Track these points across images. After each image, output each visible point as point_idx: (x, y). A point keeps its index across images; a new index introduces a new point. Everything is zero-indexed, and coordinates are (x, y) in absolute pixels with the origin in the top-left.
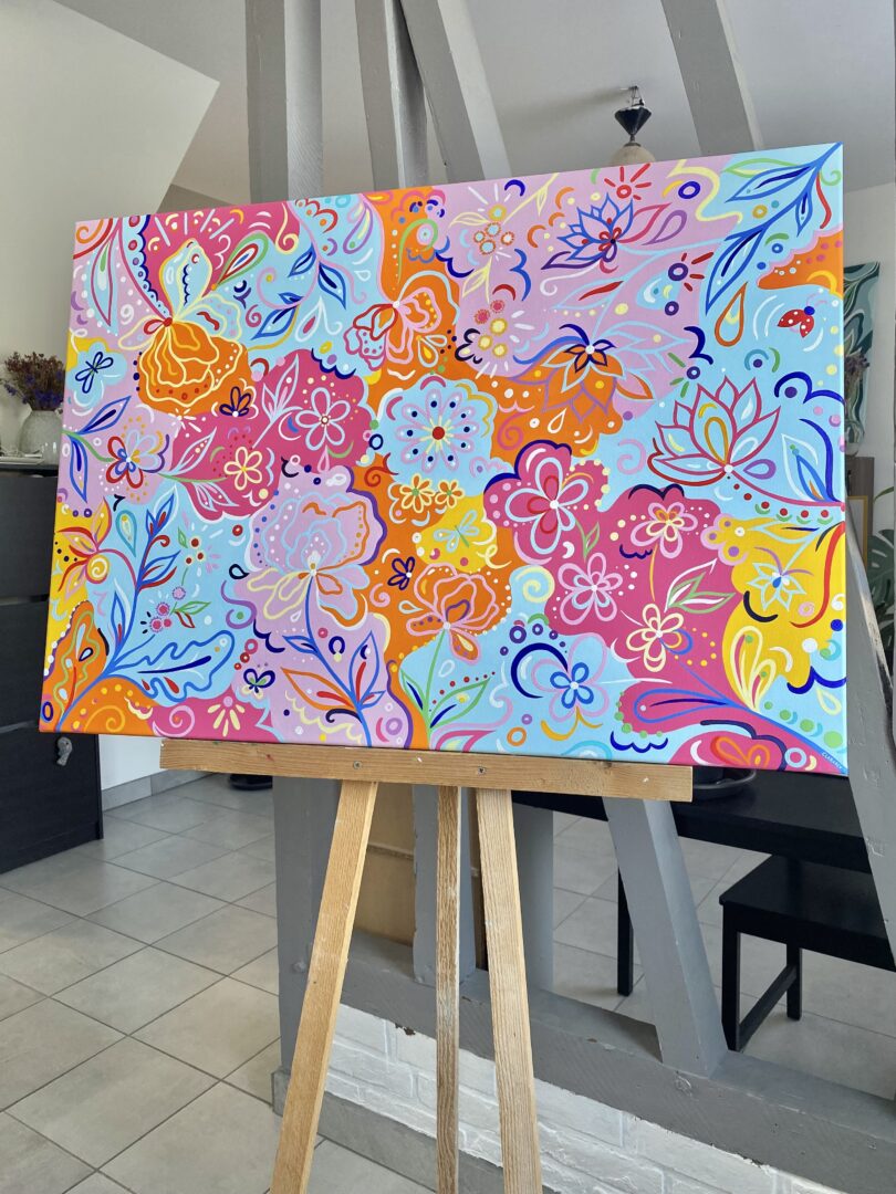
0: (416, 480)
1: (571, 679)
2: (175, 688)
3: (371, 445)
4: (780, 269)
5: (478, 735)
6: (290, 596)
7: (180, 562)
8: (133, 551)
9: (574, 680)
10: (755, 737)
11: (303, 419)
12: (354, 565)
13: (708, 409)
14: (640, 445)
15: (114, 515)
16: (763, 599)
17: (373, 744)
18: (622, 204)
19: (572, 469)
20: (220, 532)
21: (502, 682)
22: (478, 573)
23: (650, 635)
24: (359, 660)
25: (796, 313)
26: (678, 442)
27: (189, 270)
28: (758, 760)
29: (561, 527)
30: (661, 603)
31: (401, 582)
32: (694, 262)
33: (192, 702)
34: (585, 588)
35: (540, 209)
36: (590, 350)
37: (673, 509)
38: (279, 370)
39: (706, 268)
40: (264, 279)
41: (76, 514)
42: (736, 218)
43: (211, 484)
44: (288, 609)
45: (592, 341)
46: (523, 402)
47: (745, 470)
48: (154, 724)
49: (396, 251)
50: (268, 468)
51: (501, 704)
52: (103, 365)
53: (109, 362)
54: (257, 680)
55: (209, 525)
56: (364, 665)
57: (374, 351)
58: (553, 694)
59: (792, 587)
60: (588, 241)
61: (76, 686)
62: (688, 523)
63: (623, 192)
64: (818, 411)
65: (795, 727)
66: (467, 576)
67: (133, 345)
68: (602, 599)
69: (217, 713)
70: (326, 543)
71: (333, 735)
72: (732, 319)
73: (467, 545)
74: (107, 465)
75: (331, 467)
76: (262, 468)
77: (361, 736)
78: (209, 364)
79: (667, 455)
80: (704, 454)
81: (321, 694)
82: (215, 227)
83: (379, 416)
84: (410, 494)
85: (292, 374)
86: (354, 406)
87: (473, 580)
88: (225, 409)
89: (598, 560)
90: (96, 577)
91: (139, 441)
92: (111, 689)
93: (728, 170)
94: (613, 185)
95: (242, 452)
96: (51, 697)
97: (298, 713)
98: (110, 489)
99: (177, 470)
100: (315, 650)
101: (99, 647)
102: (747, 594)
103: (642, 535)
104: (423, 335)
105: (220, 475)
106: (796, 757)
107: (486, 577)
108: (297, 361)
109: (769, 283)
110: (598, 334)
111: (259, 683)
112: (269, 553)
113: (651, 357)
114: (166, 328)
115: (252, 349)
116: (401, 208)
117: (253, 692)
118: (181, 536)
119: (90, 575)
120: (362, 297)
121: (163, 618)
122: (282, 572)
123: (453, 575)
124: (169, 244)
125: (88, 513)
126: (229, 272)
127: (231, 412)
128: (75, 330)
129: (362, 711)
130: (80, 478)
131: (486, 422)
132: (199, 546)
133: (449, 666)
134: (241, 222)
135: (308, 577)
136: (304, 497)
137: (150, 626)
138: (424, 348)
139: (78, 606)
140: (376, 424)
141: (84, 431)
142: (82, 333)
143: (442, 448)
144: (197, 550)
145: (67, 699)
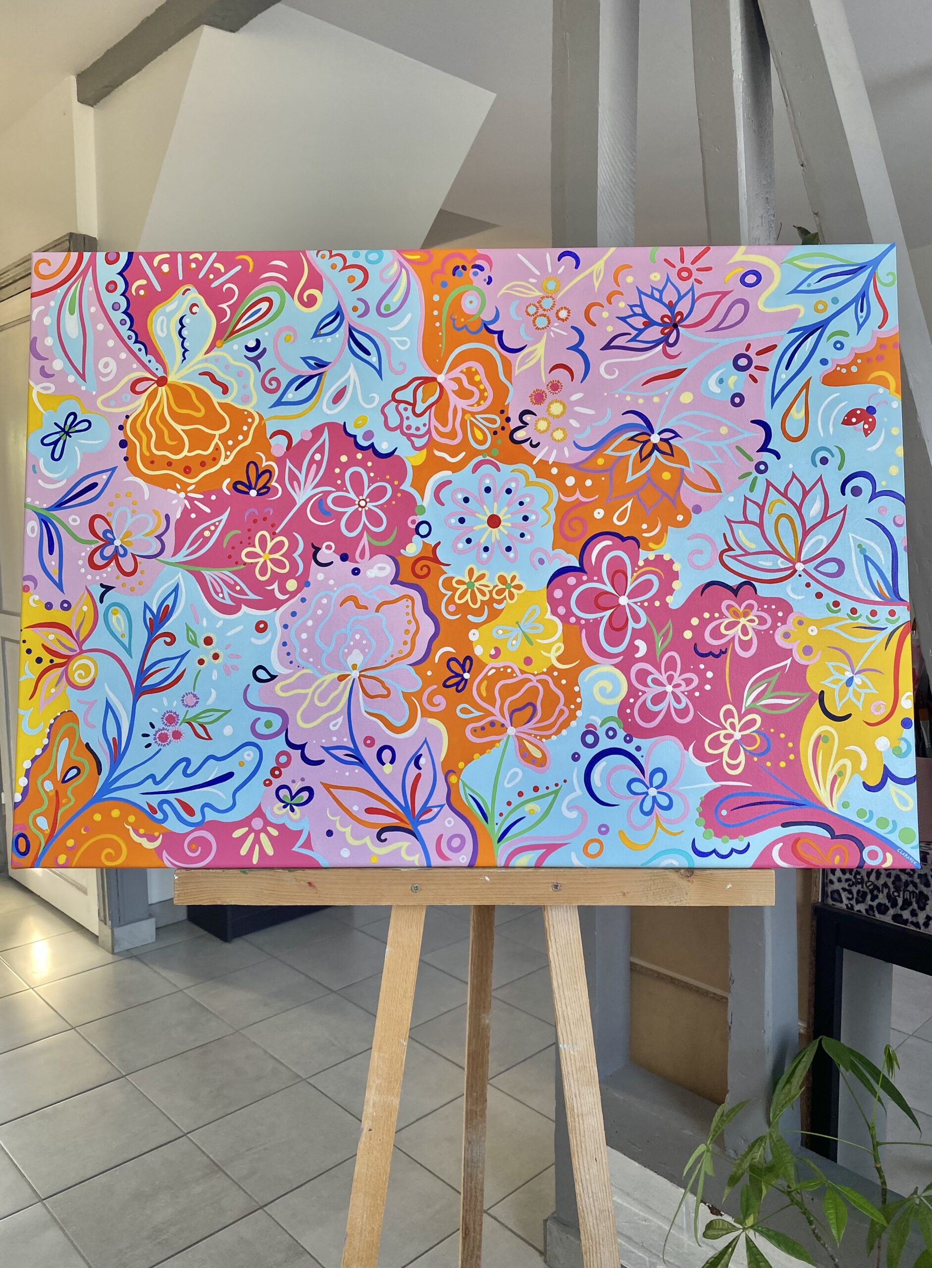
0: (471, 572)
1: (649, 786)
2: (190, 811)
3: (418, 533)
4: (842, 366)
5: (551, 848)
6: (329, 701)
7: (191, 664)
8: (129, 651)
9: (651, 786)
10: (833, 836)
11: (338, 501)
12: (403, 665)
13: (778, 506)
14: (711, 540)
15: (101, 608)
16: (837, 698)
17: (433, 864)
18: (684, 287)
19: (641, 563)
20: (240, 628)
21: (575, 790)
22: (543, 673)
23: (728, 736)
24: (413, 771)
25: (858, 412)
26: (748, 537)
27: (186, 321)
28: (838, 859)
29: (631, 624)
30: (738, 704)
31: (457, 684)
32: (758, 353)
33: (212, 826)
34: (660, 689)
35: (597, 285)
36: (655, 439)
37: (747, 607)
38: (304, 446)
39: (771, 359)
40: (284, 334)
41: (49, 606)
42: (797, 311)
43: (226, 573)
44: (325, 716)
45: (657, 429)
47: (816, 568)
48: (165, 854)
49: (439, 318)
50: (296, 555)
51: (574, 815)
52: (77, 428)
53: (86, 425)
54: (292, 798)
55: (224, 620)
56: (418, 776)
57: (418, 429)
58: (631, 801)
59: (864, 685)
60: (649, 323)
61: (60, 812)
62: (762, 621)
63: (684, 274)
64: (882, 510)
65: (872, 825)
66: (531, 677)
67: (116, 406)
68: (678, 701)
69: (244, 837)
70: (368, 640)
71: (388, 855)
72: (798, 414)
73: (531, 643)
74: (89, 549)
75: (371, 557)
76: (288, 555)
77: (417, 856)
78: (217, 433)
79: (738, 552)
80: (775, 551)
81: (369, 811)
82: (218, 274)
83: (427, 500)
84: (465, 587)
85: (321, 450)
86: (396, 489)
87: (538, 681)
88: (240, 487)
89: (672, 658)
90: (80, 682)
91: (130, 521)
92: (106, 815)
93: (788, 262)
94: (674, 267)
95: (263, 537)
96: (26, 827)
97: (344, 834)
98: (94, 577)
99: (181, 557)
100: (361, 762)
101: (88, 766)
102: (822, 692)
103: (715, 633)
104: (473, 414)
105: (237, 563)
106: (873, 855)
107: (552, 677)
108: (326, 435)
109: (831, 380)
110: (664, 421)
111: (295, 801)
112: (301, 652)
113: (718, 449)
114: (160, 388)
115: (269, 419)
116: (442, 271)
117: (287, 811)
118: (190, 633)
119: (72, 680)
120: (401, 368)
121: (171, 729)
122: (317, 674)
123: (517, 676)
124: (159, 289)
125: (66, 605)
126: (237, 328)
127: (246, 490)
128: (37, 384)
129: (418, 828)
130: (53, 563)
131: (546, 511)
132: (213, 645)
133: (515, 775)
134: (250, 271)
135: (350, 679)
136: (342, 588)
137: (155, 739)
138: (475, 428)
139: (58, 716)
140: (423, 508)
141: (57, 507)
142: (48, 388)
143: (498, 538)
144: (211, 649)
145: (47, 828)
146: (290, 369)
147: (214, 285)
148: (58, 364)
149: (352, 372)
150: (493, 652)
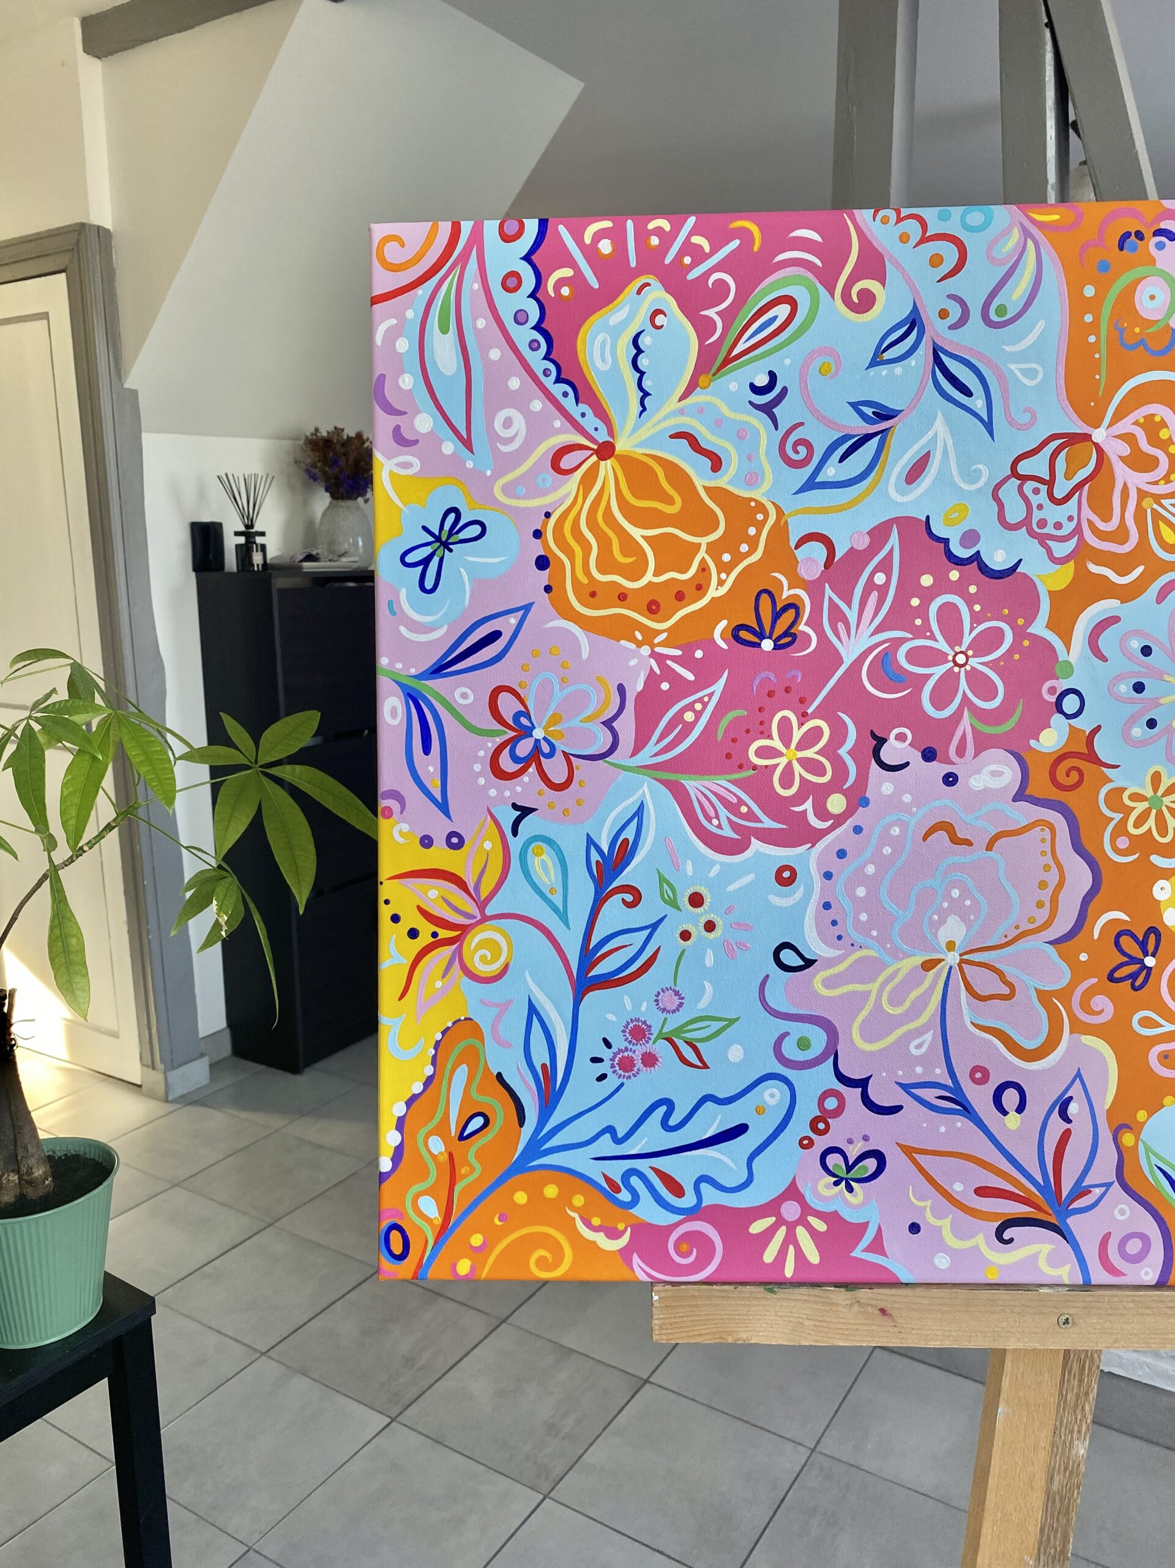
0: (1156, 779)
2: (677, 1189)
3: (1061, 711)
6: (907, 1004)
7: (666, 939)
8: (563, 917)
11: (916, 656)
12: (1036, 943)
15: (515, 844)
17: (1094, 1281)
20: (750, 877)
24: (1056, 1125)
27: (645, 342)
31: (1133, 976)
33: (714, 1214)
38: (857, 559)
40: (818, 362)
41: (426, 842)
43: (723, 784)
44: (900, 1032)
48: (636, 1259)
49: (1094, 328)
50: (843, 752)
52: (463, 535)
53: (475, 530)
54: (849, 1168)
55: (722, 864)
56: (1066, 1135)
57: (1058, 526)
61: (458, 1189)
67: (526, 497)
69: (770, 1233)
70: (975, 901)
71: (1017, 1267)
74: (491, 744)
75: (977, 754)
76: (829, 753)
78: (704, 541)
81: (982, 1192)
82: (699, 256)
83: (1076, 652)
84: (1145, 805)
85: (885, 566)
86: (1020, 634)
88: (743, 634)
90: (485, 969)
91: (558, 695)
92: (535, 1195)
95: (785, 721)
96: (402, 1215)
97: (939, 1229)
98: (500, 792)
99: (646, 756)
100: (966, 1109)
101: (501, 1112)
104: (1158, 498)
105: (741, 767)
108: (894, 540)
111: (852, 1174)
112: (857, 920)
114: (602, 463)
115: (797, 512)
116: (1099, 242)
117: (841, 1190)
118: (666, 886)
119: (469, 965)
120: (1026, 418)
121: (639, 1050)
122: (887, 958)
124: (595, 284)
125: (455, 840)
126: (736, 352)
127: (756, 640)
128: (389, 458)
129: (1068, 1221)
130: (431, 769)
132: (705, 906)
134: (756, 248)
135: (943, 967)
136: (925, 810)
137: (613, 1066)
138: (1161, 523)
139: (448, 1029)
140: (1069, 669)
141: (433, 673)
142: (409, 465)
144: (702, 915)
145: (437, 1216)
146: (829, 423)
147: (691, 276)
149: (940, 427)
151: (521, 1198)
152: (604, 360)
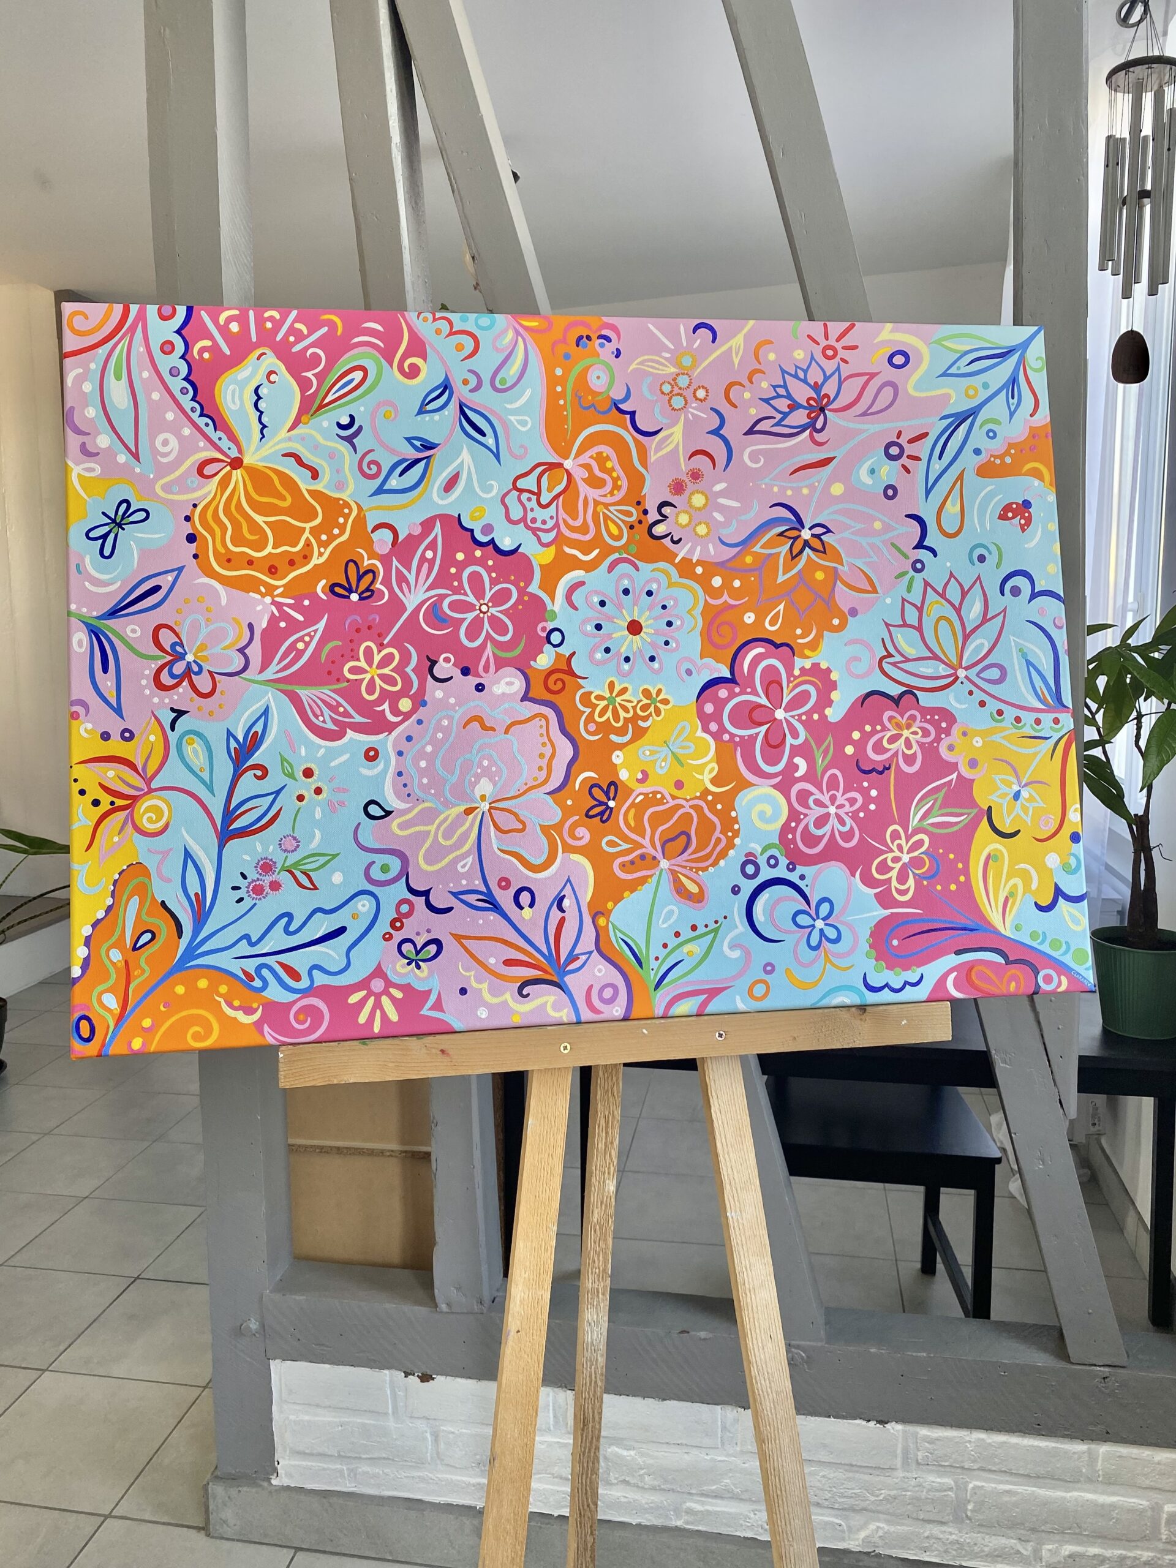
0: (612, 686)
1: (815, 917)
2: (295, 975)
3: (549, 642)
4: (996, 457)
5: (713, 993)
6: (455, 838)
7: (286, 800)
8: (210, 788)
9: (818, 918)
10: (1007, 962)
11: (455, 606)
12: (539, 794)
13: (936, 608)
14: (867, 646)
15: (173, 737)
16: (1005, 813)
17: (583, 1019)
18: (830, 366)
19: (797, 672)
20: (347, 756)
21: (737, 927)
22: (696, 798)
23: (896, 860)
24: (556, 915)
25: (1014, 506)
26: (907, 643)
27: (263, 391)
28: (1013, 985)
29: (789, 740)
30: (904, 823)
31: (602, 813)
32: (910, 441)
33: (323, 992)
34: (823, 811)
35: (736, 361)
36: (806, 534)
37: (909, 718)
38: (413, 541)
39: (923, 449)
40: (382, 410)
41: (105, 736)
42: (947, 396)
43: (326, 692)
44: (451, 857)
45: (807, 525)
46: (735, 593)
47: (978, 675)
48: (266, 1028)
49: (562, 395)
50: (409, 670)
51: (736, 954)
52: (131, 519)
53: (143, 515)
54: (418, 953)
55: (325, 747)
56: (562, 921)
57: (544, 522)
58: (798, 935)
59: (1031, 799)
60: (794, 406)
61: (132, 987)
62: (926, 733)
63: (830, 352)
64: (1042, 611)
65: (1046, 948)
66: (683, 802)
67: (180, 493)
68: (842, 822)
69: (362, 1002)
70: (498, 768)
71: (532, 1012)
72: (952, 508)
73: (682, 765)
74: (154, 666)
75: (496, 671)
76: (399, 670)
77: (566, 1011)
78: (308, 526)
79: (898, 658)
80: (935, 657)
81: (508, 963)
82: (300, 337)
83: (558, 604)
84: (605, 703)
85: (432, 546)
86: (522, 592)
87: (691, 807)
88: (338, 590)
89: (834, 776)
90: (151, 827)
91: (204, 631)
92: (191, 987)
93: (935, 342)
94: (818, 344)
95: (368, 649)
96: (88, 1007)
97: (480, 991)
98: (162, 700)
99: (270, 673)
100: (496, 907)
101: (165, 928)
102: (990, 808)
103: (879, 748)
104: (606, 506)
105: (338, 680)
106: (1048, 979)
107: (707, 802)
108: (438, 529)
109: (986, 471)
110: (815, 515)
111: (420, 956)
112: (420, 782)
113: (872, 546)
114: (234, 472)
115: (370, 509)
116: (564, 341)
117: (412, 970)
118: (286, 764)
119: (138, 824)
120: (523, 451)
121: (267, 880)
122: (440, 807)
123: (667, 802)
124: (228, 352)
125: (127, 735)
126: (326, 401)
127: (347, 594)
128: (77, 464)
129: (565, 979)
130: (109, 684)
131: (692, 616)
132: (315, 777)
133: (671, 912)
134: (339, 333)
136: (464, 707)
137: (248, 892)
138: (609, 521)
139: (123, 870)
140: (553, 613)
141: (110, 615)
142: (92, 470)
143: (640, 646)
144: (312, 783)
145: (116, 1007)
146: (393, 451)
147: (297, 348)
148: (104, 441)
149: (466, 457)
150: (640, 776)
151: (180, 990)
152: (234, 402)
